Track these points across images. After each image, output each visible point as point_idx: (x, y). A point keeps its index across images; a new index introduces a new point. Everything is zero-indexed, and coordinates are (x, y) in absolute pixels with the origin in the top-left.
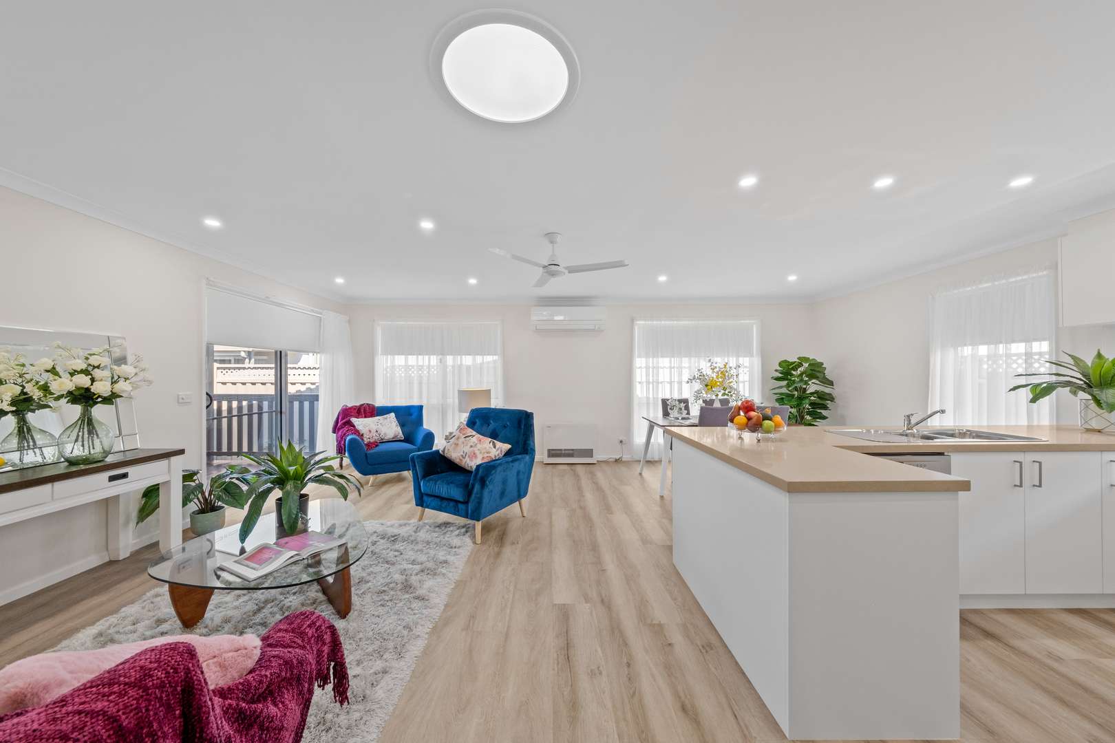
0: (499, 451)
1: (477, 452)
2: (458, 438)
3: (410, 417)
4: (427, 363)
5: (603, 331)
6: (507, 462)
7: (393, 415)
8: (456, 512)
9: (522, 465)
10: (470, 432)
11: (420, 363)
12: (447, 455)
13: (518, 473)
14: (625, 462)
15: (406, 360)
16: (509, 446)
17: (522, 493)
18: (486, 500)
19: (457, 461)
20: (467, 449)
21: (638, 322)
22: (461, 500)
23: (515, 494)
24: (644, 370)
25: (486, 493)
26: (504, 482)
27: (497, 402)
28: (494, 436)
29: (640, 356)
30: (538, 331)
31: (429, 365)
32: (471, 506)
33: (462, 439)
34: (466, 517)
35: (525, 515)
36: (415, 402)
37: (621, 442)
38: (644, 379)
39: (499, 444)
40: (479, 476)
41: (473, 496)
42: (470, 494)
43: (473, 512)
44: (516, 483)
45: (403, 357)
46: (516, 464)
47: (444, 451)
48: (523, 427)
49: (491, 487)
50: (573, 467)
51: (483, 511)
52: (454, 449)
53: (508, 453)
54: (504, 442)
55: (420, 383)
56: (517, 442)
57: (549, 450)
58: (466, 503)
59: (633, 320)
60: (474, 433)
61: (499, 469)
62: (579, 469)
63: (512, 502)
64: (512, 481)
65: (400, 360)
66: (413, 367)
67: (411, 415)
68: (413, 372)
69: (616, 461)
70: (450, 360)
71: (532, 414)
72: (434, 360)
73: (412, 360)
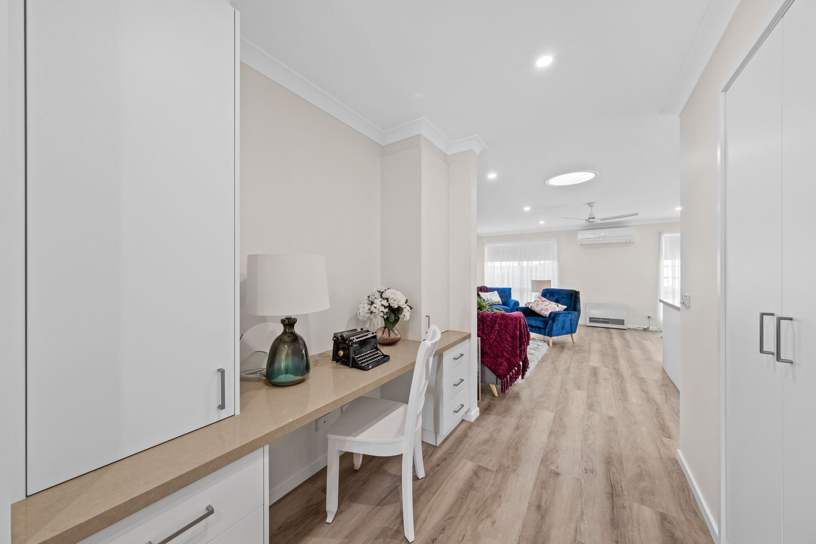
0: (560, 309)
1: (549, 309)
2: (538, 302)
3: (505, 293)
4: (512, 265)
5: (633, 243)
6: (566, 313)
7: (496, 292)
8: (540, 333)
9: (573, 316)
10: (544, 299)
11: (508, 265)
12: (533, 309)
13: (571, 319)
14: (651, 331)
15: (501, 264)
16: (566, 307)
17: (573, 329)
18: (555, 328)
19: (538, 312)
20: (543, 307)
21: (665, 235)
22: (543, 327)
23: (569, 329)
24: (670, 268)
25: (555, 324)
26: (564, 322)
27: (555, 286)
28: (557, 301)
29: (666, 259)
30: (582, 245)
31: (513, 267)
32: (547, 330)
33: (540, 302)
34: (545, 335)
35: (575, 342)
36: (505, 286)
37: (649, 317)
38: (670, 275)
39: (560, 305)
40: (551, 317)
41: (548, 326)
42: (547, 324)
43: (548, 333)
44: (570, 325)
45: (499, 262)
46: (570, 315)
47: (531, 307)
48: (573, 298)
49: (557, 323)
50: (608, 329)
51: (553, 332)
52: (537, 306)
53: (565, 310)
54: (563, 305)
55: (508, 277)
56: (571, 305)
57: (590, 318)
58: (545, 328)
59: (660, 234)
60: (546, 300)
61: (561, 315)
62: (612, 331)
63: (567, 333)
64: (568, 324)
65: (497, 264)
66: (504, 267)
67: (505, 292)
68: (504, 270)
69: (645, 330)
70: (525, 263)
71: (579, 292)
72: (516, 264)
73: (504, 264)
